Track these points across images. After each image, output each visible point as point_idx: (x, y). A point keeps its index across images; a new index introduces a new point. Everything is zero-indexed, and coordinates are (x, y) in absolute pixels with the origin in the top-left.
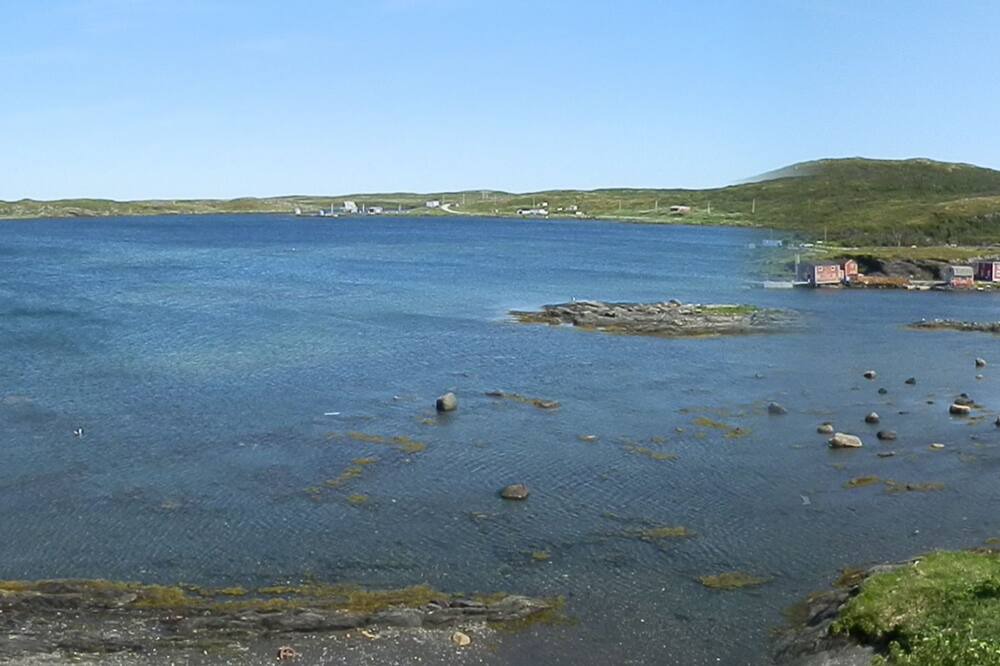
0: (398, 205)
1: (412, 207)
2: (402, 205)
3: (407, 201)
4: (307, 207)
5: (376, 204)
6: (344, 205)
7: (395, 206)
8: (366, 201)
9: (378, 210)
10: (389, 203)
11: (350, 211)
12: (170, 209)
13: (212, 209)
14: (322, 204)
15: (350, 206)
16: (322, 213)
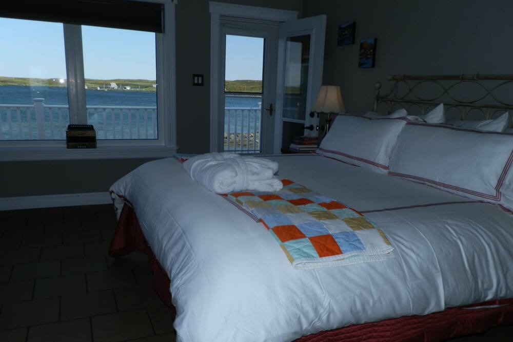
0: (138, 85)
1: (146, 87)
2: (141, 86)
3: (143, 84)
4: (91, 85)
5: (127, 85)
6: (110, 85)
7: (137, 86)
8: (122, 83)
9: (128, 88)
10: (134, 85)
11: (114, 88)
12: (12, 82)
13: (37, 83)
14: (99, 84)
15: (114, 85)
16: (99, 89)
